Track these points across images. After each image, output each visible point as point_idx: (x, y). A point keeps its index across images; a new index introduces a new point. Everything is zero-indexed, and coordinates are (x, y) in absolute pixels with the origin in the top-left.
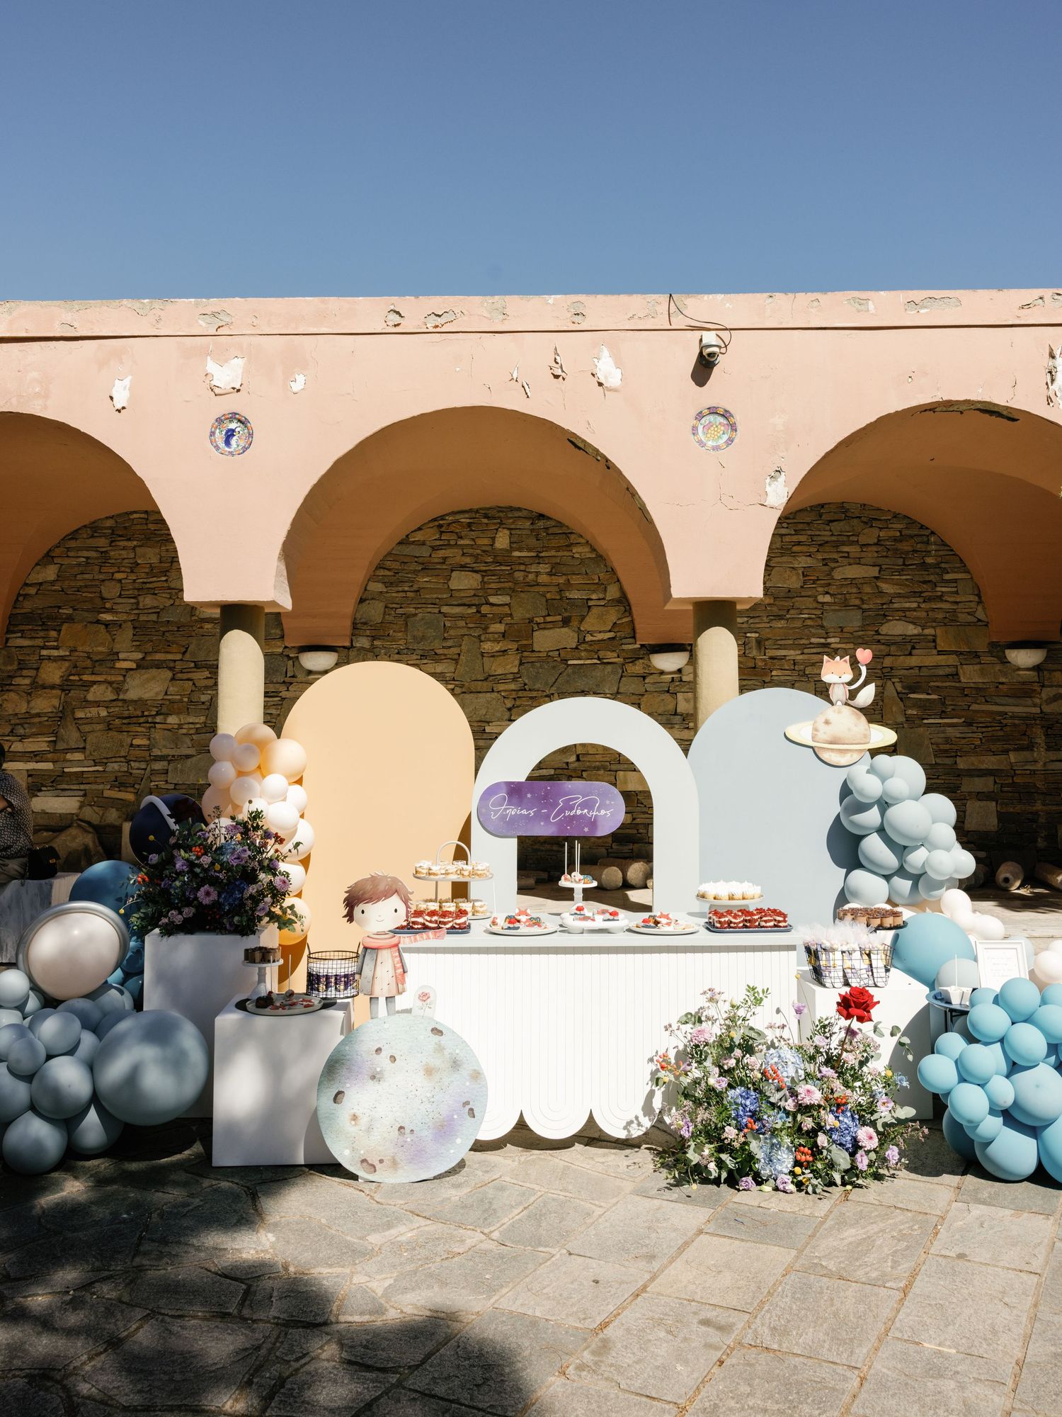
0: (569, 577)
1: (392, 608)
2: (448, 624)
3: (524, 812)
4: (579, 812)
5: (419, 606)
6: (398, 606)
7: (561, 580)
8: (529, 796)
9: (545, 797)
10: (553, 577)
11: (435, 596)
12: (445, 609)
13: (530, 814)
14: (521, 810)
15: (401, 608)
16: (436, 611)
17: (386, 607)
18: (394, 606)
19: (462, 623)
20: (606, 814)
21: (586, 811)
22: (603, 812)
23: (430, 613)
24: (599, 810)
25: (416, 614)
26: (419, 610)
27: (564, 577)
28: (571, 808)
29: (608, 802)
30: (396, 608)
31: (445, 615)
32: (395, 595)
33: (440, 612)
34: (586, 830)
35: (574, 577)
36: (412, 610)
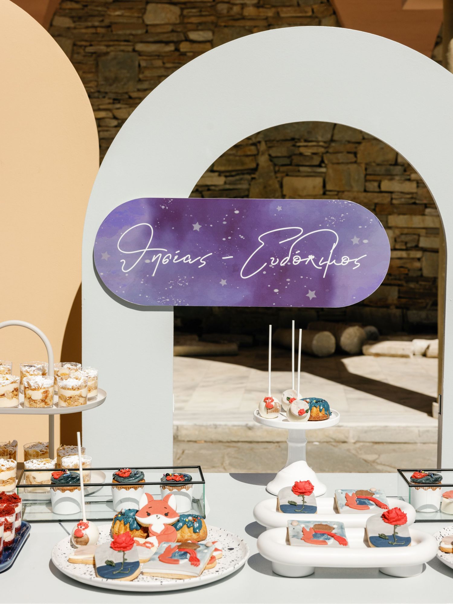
0: (279, 9)
1: (81, 46)
2: (143, 64)
3: (187, 259)
4: (297, 260)
5: (111, 43)
6: (88, 44)
7: (270, 13)
8: (197, 227)
9: (230, 230)
10: (261, 10)
11: (128, 32)
12: (140, 47)
13: (198, 263)
14: (181, 256)
15: (91, 45)
16: (130, 49)
17: (74, 45)
18: (83, 43)
19: (159, 63)
20: (352, 264)
21: (311, 257)
22: (345, 260)
23: (123, 51)
24: (337, 256)
25: (107, 53)
26: (112, 48)
27: (273, 10)
28: (282, 253)
29: (355, 240)
30: (86, 46)
31: (140, 54)
32: (84, 31)
33: (134, 50)
34: (311, 295)
35: (285, 9)
36: (103, 48)
